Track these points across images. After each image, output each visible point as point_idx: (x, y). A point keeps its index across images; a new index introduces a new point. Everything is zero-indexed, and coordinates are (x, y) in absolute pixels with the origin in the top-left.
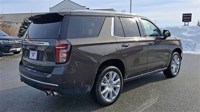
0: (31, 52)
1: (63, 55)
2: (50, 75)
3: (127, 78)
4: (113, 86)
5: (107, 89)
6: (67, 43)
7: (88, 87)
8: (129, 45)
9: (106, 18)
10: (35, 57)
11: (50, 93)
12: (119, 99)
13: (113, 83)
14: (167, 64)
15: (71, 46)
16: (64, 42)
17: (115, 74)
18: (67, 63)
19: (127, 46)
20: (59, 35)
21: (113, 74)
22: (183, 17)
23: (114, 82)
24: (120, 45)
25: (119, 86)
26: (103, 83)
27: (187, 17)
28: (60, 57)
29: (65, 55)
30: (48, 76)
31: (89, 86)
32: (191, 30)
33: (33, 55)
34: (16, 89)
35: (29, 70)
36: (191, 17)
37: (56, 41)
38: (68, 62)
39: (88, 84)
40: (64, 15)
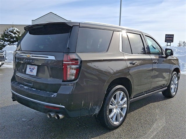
0: (28, 66)
1: (71, 72)
2: (56, 94)
3: (133, 98)
4: (121, 107)
5: (115, 111)
6: (77, 58)
7: (96, 108)
8: (136, 63)
9: (114, 32)
10: (34, 73)
11: (54, 115)
12: (126, 121)
13: (120, 104)
14: (167, 84)
15: (81, 61)
16: (73, 56)
17: (122, 93)
18: (76, 81)
19: (135, 64)
20: (68, 48)
21: (120, 94)
22: (166, 37)
23: (121, 102)
24: (128, 62)
25: (125, 106)
26: (110, 106)
27: (169, 37)
28: (68, 73)
29: (74, 72)
30: (53, 96)
31: (98, 108)
32: (179, 51)
33: (32, 71)
34: (5, 109)
35: (26, 87)
36: (173, 38)
37: (63, 55)
38: (78, 80)
39: (97, 105)
40: (73, 26)
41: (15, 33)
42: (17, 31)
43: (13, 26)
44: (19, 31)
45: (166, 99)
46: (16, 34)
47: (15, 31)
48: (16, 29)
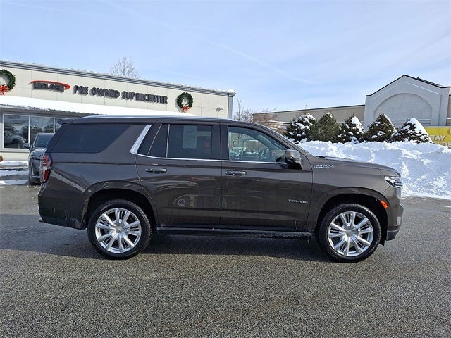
41: (306, 124)
42: (310, 120)
43: (306, 111)
44: (314, 119)
45: (308, 260)
46: (308, 125)
47: (307, 120)
48: (308, 117)
